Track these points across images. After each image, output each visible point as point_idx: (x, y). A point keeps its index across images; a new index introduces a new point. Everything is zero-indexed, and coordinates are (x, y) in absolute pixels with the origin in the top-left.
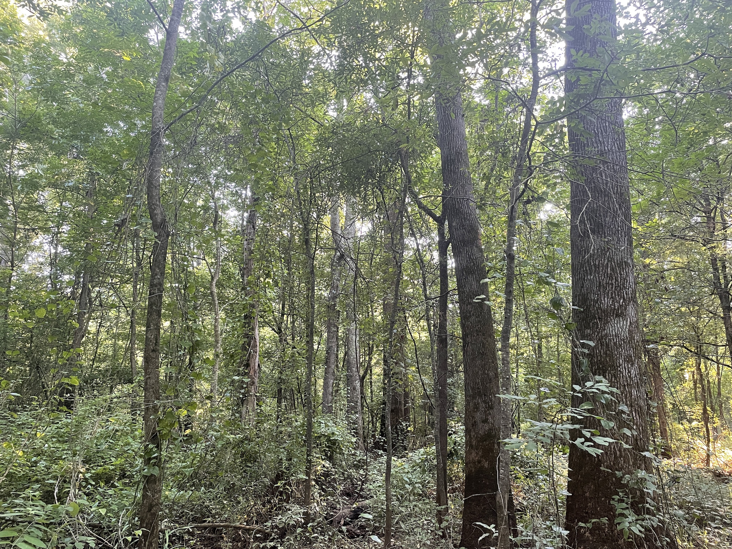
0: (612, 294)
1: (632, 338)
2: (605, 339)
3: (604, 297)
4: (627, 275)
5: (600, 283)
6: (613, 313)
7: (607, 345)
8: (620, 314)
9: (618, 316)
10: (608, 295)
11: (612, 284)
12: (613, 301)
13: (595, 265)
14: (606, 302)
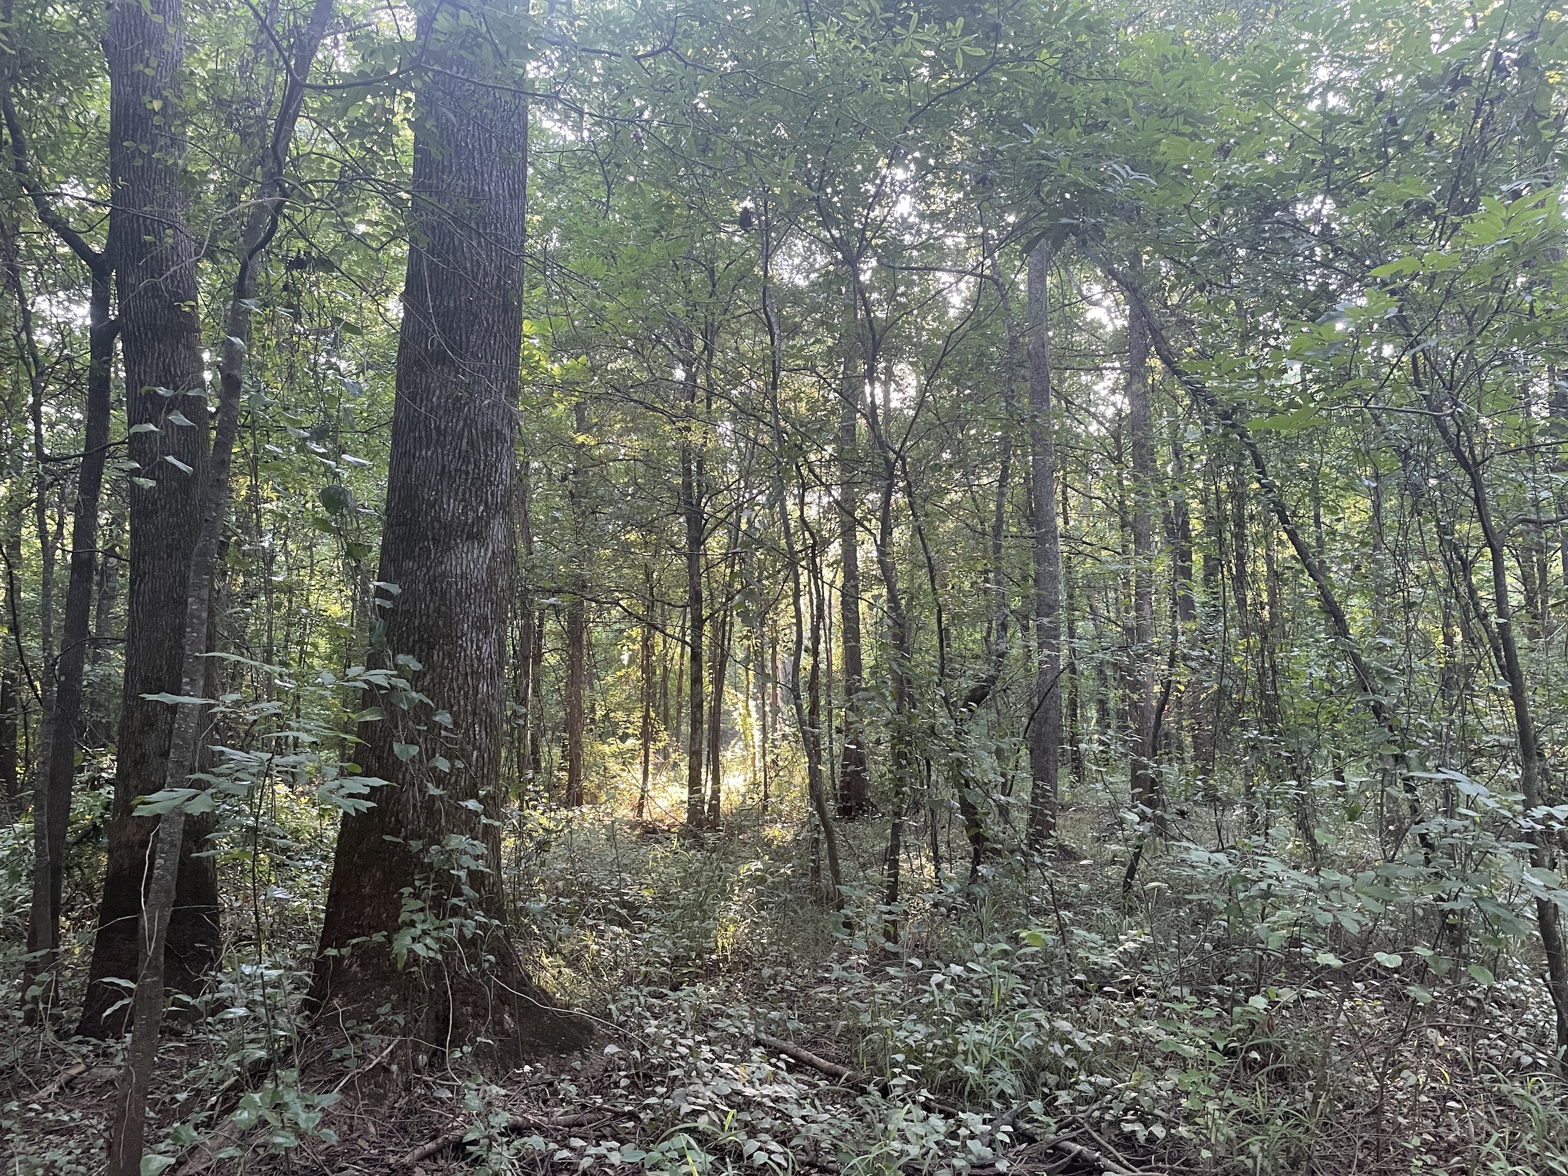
0: (464, 494)
1: (493, 583)
2: (441, 583)
3: (449, 498)
4: (499, 459)
5: (444, 467)
6: (463, 531)
7: (444, 594)
8: (476, 534)
9: (471, 537)
10: (457, 494)
11: (467, 473)
12: (465, 507)
13: (437, 428)
14: (452, 507)
